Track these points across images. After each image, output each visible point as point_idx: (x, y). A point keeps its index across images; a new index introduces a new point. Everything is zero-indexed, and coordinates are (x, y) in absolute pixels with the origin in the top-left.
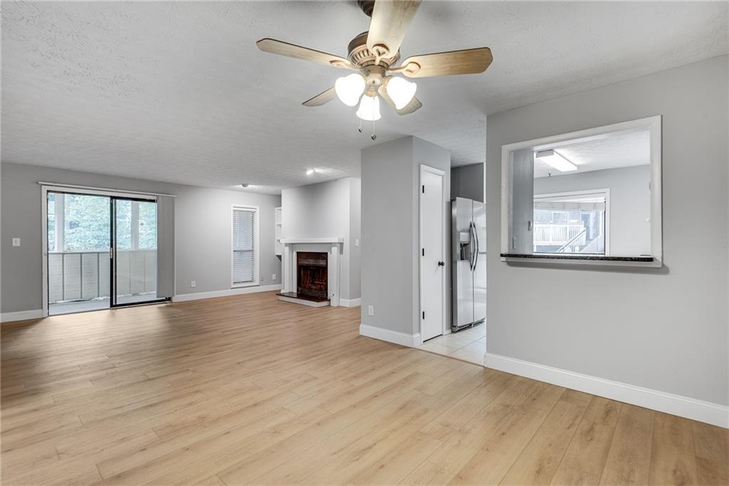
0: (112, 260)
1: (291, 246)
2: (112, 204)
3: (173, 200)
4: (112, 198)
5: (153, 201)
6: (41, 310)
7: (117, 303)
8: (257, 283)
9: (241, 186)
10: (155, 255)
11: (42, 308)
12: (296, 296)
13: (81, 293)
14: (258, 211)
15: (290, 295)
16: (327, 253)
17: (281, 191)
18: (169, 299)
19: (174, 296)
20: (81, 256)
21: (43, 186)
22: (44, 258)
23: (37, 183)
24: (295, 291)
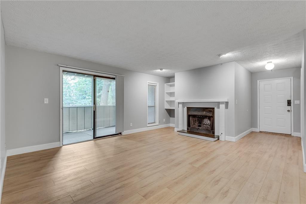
0: (94, 112)
1: (183, 104)
2: (94, 80)
3: (123, 78)
4: (95, 76)
5: (114, 79)
6: (59, 142)
7: (97, 136)
8: (157, 124)
9: (159, 70)
10: (114, 109)
11: (60, 141)
12: (186, 132)
13: (69, 128)
14: (158, 85)
15: (182, 131)
16: (214, 108)
17: (174, 74)
18: (120, 133)
19: (123, 132)
20: (69, 109)
21: (61, 67)
22: (61, 110)
23: (58, 65)
24: (186, 129)
